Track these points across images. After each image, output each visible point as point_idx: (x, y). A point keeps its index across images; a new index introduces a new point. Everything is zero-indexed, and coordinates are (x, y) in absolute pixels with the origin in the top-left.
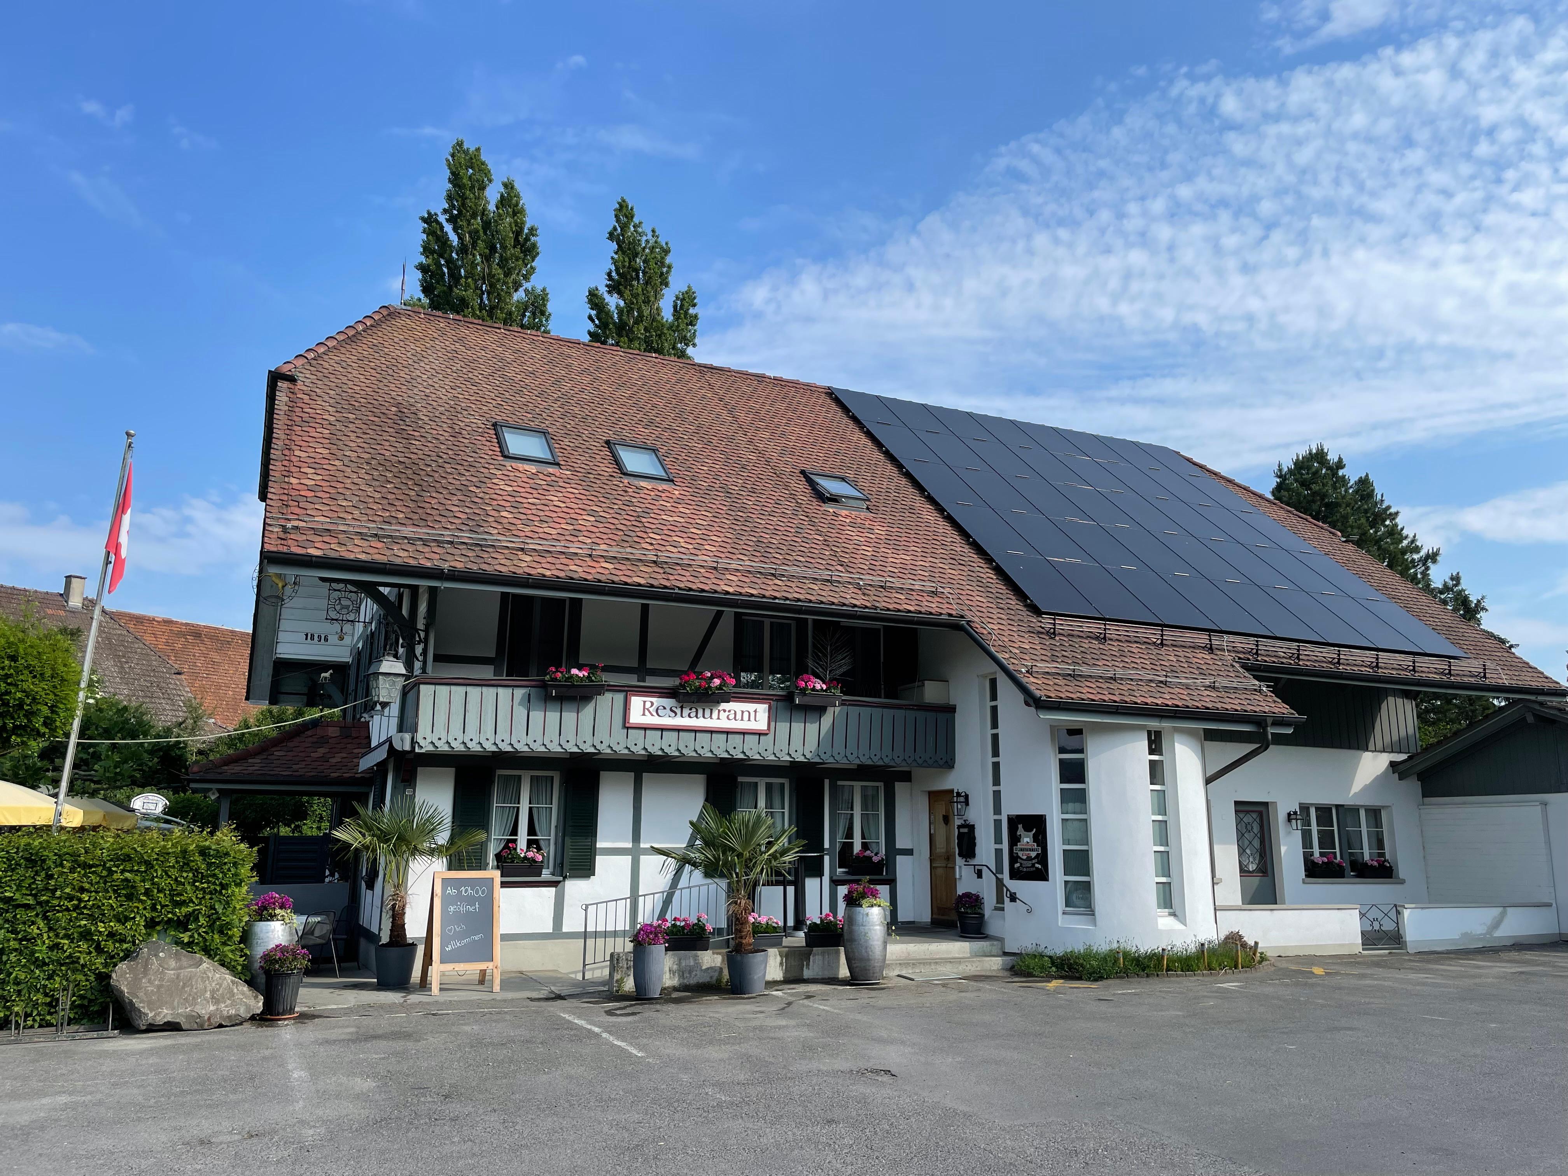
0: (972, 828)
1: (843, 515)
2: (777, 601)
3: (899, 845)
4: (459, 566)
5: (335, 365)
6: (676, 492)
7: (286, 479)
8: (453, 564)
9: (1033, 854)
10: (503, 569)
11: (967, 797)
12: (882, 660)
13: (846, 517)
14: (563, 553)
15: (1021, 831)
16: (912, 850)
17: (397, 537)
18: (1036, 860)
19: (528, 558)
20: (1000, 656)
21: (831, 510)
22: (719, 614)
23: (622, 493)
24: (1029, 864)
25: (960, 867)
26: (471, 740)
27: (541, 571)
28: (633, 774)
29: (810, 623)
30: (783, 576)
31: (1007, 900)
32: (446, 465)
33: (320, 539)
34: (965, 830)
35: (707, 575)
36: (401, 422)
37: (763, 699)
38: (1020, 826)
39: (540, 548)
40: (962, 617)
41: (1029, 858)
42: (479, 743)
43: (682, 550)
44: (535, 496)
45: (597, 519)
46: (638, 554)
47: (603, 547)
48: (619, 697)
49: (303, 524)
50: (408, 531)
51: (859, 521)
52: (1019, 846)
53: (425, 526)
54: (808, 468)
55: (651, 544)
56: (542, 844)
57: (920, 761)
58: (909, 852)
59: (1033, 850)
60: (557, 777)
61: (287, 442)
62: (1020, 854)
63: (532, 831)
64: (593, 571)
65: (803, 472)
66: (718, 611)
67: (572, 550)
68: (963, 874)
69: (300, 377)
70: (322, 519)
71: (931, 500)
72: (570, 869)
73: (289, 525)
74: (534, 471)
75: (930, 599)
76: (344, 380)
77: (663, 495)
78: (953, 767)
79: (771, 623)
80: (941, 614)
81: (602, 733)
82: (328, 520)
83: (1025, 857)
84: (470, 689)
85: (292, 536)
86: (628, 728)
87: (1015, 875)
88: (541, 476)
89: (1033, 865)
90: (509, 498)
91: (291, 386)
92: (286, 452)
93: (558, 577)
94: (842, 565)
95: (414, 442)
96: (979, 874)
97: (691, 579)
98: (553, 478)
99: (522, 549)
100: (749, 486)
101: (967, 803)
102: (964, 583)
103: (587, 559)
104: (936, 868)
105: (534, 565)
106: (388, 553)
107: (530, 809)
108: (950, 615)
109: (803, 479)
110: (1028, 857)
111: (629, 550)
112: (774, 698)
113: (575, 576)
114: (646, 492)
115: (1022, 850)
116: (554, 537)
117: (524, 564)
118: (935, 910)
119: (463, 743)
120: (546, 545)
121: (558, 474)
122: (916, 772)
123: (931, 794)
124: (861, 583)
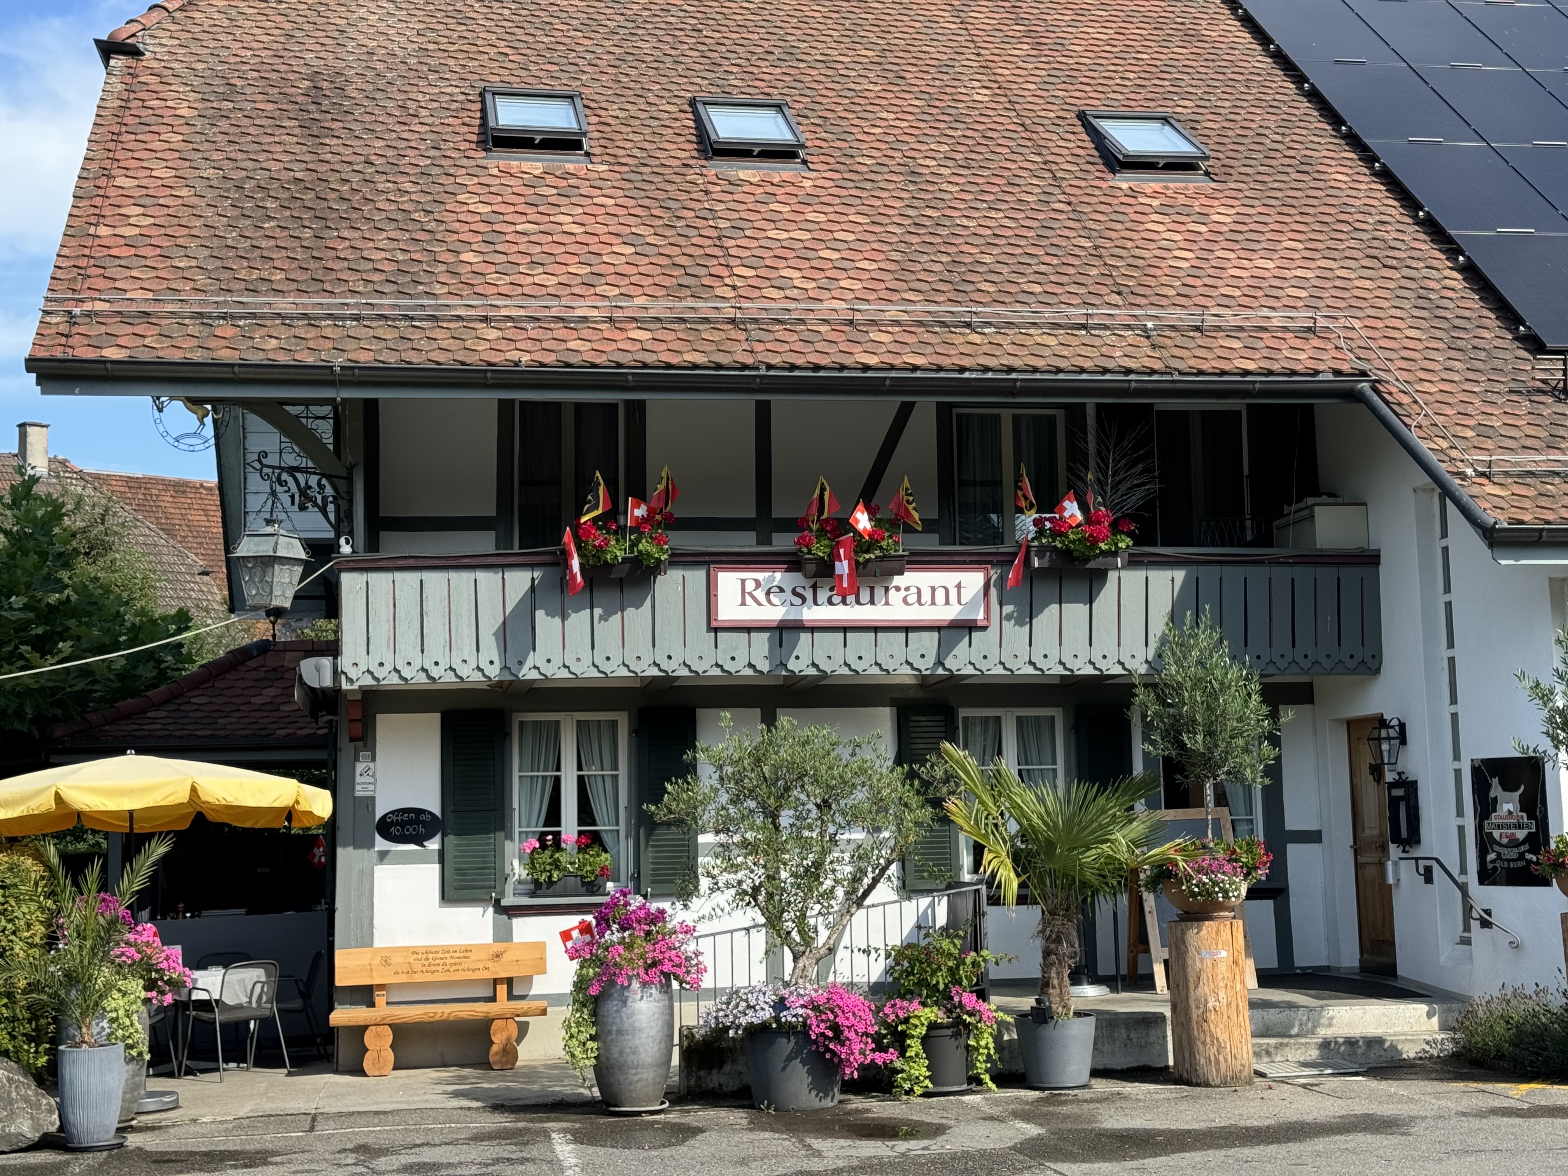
0: (1411, 787)
1: (1148, 191)
2: (967, 375)
3: (1292, 823)
4: (364, 358)
5: (216, 16)
6: (807, 184)
7: (92, 231)
8: (353, 356)
9: (1521, 834)
10: (441, 357)
11: (1402, 726)
12: (1246, 471)
13: (1156, 194)
14: (561, 319)
15: (1496, 790)
16: (1319, 833)
17: (263, 317)
18: (1526, 847)
19: (493, 334)
20: (1424, 446)
21: (1124, 185)
22: (906, 410)
23: (700, 196)
24: (1513, 854)
25: (1395, 864)
26: (437, 664)
27: (514, 355)
28: (759, 710)
29: (1091, 412)
30: (989, 324)
31: (1475, 925)
32: (378, 178)
33: (130, 329)
34: (1398, 792)
35: (833, 336)
36: (312, 107)
37: (971, 563)
38: (1495, 781)
39: (522, 312)
40: (1363, 373)
41: (1514, 843)
42: (451, 668)
43: (795, 293)
44: (531, 218)
45: (639, 249)
46: (704, 307)
47: (641, 301)
48: (696, 577)
49: (105, 306)
50: (285, 304)
51: (1181, 200)
52: (1494, 818)
53: (317, 292)
54: (1094, 104)
55: (734, 287)
56: (607, 839)
57: (1327, 664)
58: (1314, 837)
59: (1519, 826)
60: (623, 721)
61: (107, 164)
62: (1496, 834)
63: (585, 814)
64: (609, 347)
65: (1082, 116)
66: (903, 403)
67: (579, 313)
68: (1403, 876)
69: (149, 46)
70: (139, 295)
71: (1354, 141)
72: (654, 882)
73: (77, 311)
74: (537, 172)
75: (1298, 343)
76: (226, 40)
77: (780, 191)
78: (1378, 671)
79: (1015, 417)
80: (1317, 372)
81: (670, 640)
82: (150, 295)
83: (1505, 841)
84: (427, 576)
85: (82, 329)
86: (716, 630)
87: (1486, 877)
88: (550, 180)
89: (1521, 856)
90: (482, 227)
91: (131, 62)
92: (103, 182)
93: (542, 365)
94: (1119, 293)
95: (327, 141)
96: (1428, 877)
97: (799, 346)
98: (572, 182)
99: (485, 319)
100: (959, 156)
101: (1403, 741)
102: (1386, 304)
103: (604, 326)
104: (1364, 865)
105: (503, 345)
106: (244, 344)
107: (581, 779)
108: (1337, 372)
109: (1080, 129)
110: (1511, 841)
111: (690, 303)
112: (995, 559)
113: (574, 359)
114: (747, 188)
115: (1499, 827)
116: (551, 290)
117: (482, 346)
118: (1367, 943)
119: (423, 669)
120: (534, 307)
121: (581, 174)
122: (1321, 684)
123: (1351, 724)
124: (1150, 325)
